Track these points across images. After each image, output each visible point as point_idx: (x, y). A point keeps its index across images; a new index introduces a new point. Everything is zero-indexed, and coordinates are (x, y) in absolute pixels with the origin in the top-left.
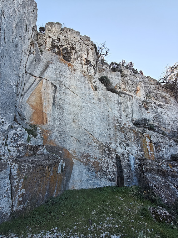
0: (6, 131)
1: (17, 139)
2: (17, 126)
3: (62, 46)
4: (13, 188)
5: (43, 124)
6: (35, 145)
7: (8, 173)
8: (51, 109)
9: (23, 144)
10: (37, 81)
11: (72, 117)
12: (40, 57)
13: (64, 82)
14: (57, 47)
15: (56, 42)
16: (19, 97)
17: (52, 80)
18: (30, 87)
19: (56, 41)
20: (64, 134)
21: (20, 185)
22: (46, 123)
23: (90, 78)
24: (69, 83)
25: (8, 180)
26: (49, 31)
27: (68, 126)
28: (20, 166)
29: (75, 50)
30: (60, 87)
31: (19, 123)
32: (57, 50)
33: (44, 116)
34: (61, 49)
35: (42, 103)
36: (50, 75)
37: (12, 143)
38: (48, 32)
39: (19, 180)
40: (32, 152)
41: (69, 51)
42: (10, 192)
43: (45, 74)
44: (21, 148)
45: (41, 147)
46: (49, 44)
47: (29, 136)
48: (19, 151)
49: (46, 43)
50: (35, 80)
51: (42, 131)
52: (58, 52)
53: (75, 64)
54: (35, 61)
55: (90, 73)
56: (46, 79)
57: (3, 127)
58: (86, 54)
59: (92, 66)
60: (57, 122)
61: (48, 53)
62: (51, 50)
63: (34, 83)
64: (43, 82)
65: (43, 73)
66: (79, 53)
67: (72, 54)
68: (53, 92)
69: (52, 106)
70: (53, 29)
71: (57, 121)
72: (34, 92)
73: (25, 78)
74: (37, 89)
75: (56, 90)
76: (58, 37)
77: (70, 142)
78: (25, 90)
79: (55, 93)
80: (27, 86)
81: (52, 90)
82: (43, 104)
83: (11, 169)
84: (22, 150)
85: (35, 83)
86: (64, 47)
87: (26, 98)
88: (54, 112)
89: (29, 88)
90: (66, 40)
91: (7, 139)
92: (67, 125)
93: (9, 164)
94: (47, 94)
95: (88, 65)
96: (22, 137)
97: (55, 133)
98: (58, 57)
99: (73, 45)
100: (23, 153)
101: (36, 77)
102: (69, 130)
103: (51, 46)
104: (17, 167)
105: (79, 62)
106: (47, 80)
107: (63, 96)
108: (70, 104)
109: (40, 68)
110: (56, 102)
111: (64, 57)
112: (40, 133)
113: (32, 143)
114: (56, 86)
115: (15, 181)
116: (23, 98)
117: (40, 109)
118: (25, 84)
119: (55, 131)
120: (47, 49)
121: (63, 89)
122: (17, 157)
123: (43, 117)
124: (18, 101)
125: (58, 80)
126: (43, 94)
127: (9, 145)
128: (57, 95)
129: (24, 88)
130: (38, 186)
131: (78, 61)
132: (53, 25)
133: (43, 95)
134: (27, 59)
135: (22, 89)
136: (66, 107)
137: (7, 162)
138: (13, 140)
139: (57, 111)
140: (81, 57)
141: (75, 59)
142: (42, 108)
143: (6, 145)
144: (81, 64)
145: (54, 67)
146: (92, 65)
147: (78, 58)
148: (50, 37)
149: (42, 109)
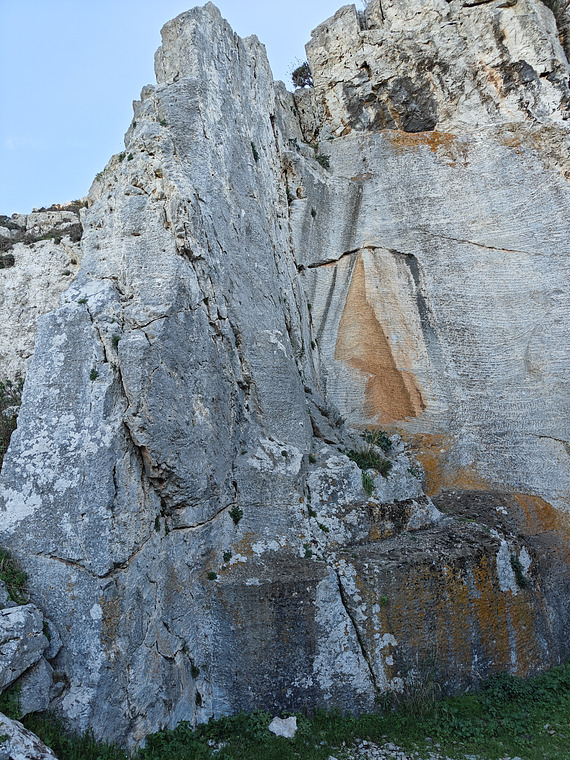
0: (298, 476)
1: (334, 493)
2: (324, 451)
3: (384, 83)
4: (360, 628)
5: (412, 413)
6: (395, 501)
7: (334, 587)
8: (423, 348)
9: (356, 505)
10: (341, 273)
11: (518, 353)
12: (324, 186)
13: (437, 221)
14: (368, 101)
15: (359, 86)
16: (306, 355)
17: (391, 241)
18: (328, 304)
19: (356, 81)
20: (503, 435)
21: (376, 620)
22: (423, 406)
23: (546, 145)
24: (458, 218)
25: (339, 606)
26: (323, 65)
27: (512, 397)
28: (359, 569)
29: (440, 64)
30: (426, 251)
31: (328, 439)
32: (370, 113)
33: (407, 382)
34: (384, 97)
35: (385, 340)
36: (378, 224)
37: (324, 507)
38: (320, 72)
39: (369, 608)
40: (389, 525)
41: (418, 84)
42: (354, 636)
43: (359, 230)
44: (352, 518)
45: (416, 503)
46: (339, 114)
47: (364, 475)
48: (349, 526)
49: (329, 115)
50: (335, 275)
51: (415, 445)
52: (377, 115)
53: (463, 118)
54: (313, 214)
55: (542, 114)
56: (369, 247)
57: (289, 469)
58: (492, 43)
59: (543, 75)
60: (460, 393)
61: (347, 145)
62: (352, 124)
63: (333, 285)
64: (362, 262)
65: (350, 234)
66: (461, 62)
67: (432, 87)
68: (410, 282)
69: (422, 336)
70: (333, 45)
71: (459, 389)
72: (348, 312)
73: (305, 288)
74: (351, 298)
75: (415, 271)
76: (360, 63)
77: (538, 461)
78: (316, 323)
79: (417, 282)
80: (318, 310)
81: (403, 276)
82: (389, 341)
83: (339, 576)
84: (355, 524)
85: (340, 283)
86: (390, 83)
87: (328, 347)
88: (436, 358)
89: (326, 311)
90: (390, 54)
91: (309, 498)
92: (505, 393)
93: (331, 565)
94: (393, 301)
95: (522, 87)
96: (346, 482)
97: (468, 436)
98: (386, 138)
99: (424, 47)
100: (361, 530)
101: (334, 261)
102: (518, 412)
103: (346, 112)
104: (351, 571)
105: (476, 98)
106: (374, 248)
107: (453, 281)
108: (490, 303)
109: (337, 223)
110: (434, 317)
111: (407, 117)
112: (408, 454)
113: (382, 494)
114: (411, 256)
115: (359, 610)
116: (320, 350)
117: (385, 364)
118: (309, 307)
119: (463, 430)
120: (338, 132)
121: (441, 252)
122: (350, 545)
123: (404, 390)
124: (308, 369)
125: (413, 229)
126: (378, 305)
127: (318, 514)
128: (428, 285)
129: (311, 322)
130: (433, 628)
131: (468, 97)
132: (330, 34)
133: (378, 310)
134: (290, 228)
135: (305, 328)
136: (478, 320)
137: (325, 559)
138: (325, 498)
139: (446, 350)
140: (476, 74)
141: (452, 97)
142: (391, 356)
143: (312, 514)
144: (486, 99)
145: (380, 187)
146: (539, 72)
147: (461, 88)
148: (332, 85)
149: (392, 360)
